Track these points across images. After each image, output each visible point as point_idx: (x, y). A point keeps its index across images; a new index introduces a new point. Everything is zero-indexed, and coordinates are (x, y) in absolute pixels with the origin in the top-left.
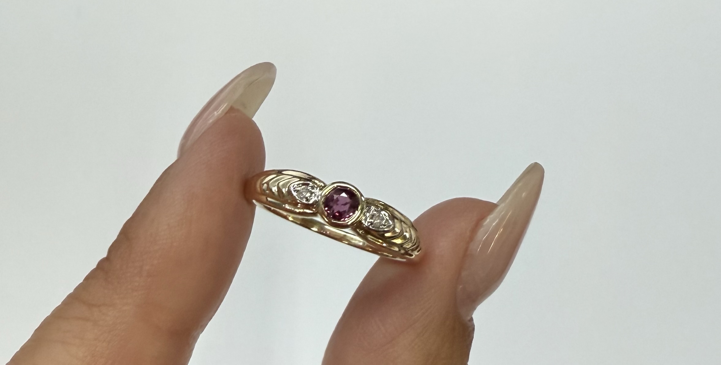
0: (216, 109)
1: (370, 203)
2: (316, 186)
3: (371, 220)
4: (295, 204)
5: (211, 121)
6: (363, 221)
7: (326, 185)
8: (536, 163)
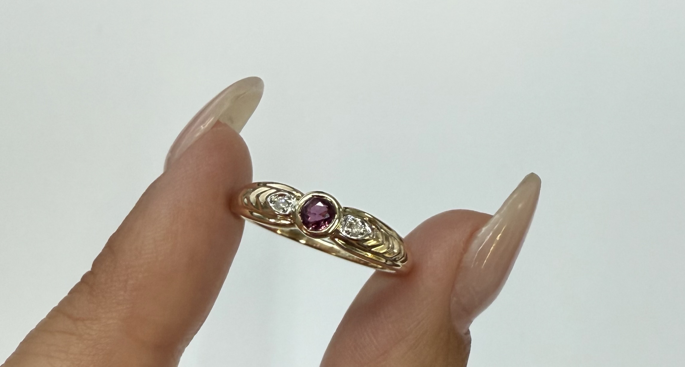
0: (203, 122)
1: (346, 211)
2: (293, 197)
3: (349, 229)
4: (275, 216)
5: (198, 135)
6: (341, 230)
7: (302, 195)
8: (532, 174)
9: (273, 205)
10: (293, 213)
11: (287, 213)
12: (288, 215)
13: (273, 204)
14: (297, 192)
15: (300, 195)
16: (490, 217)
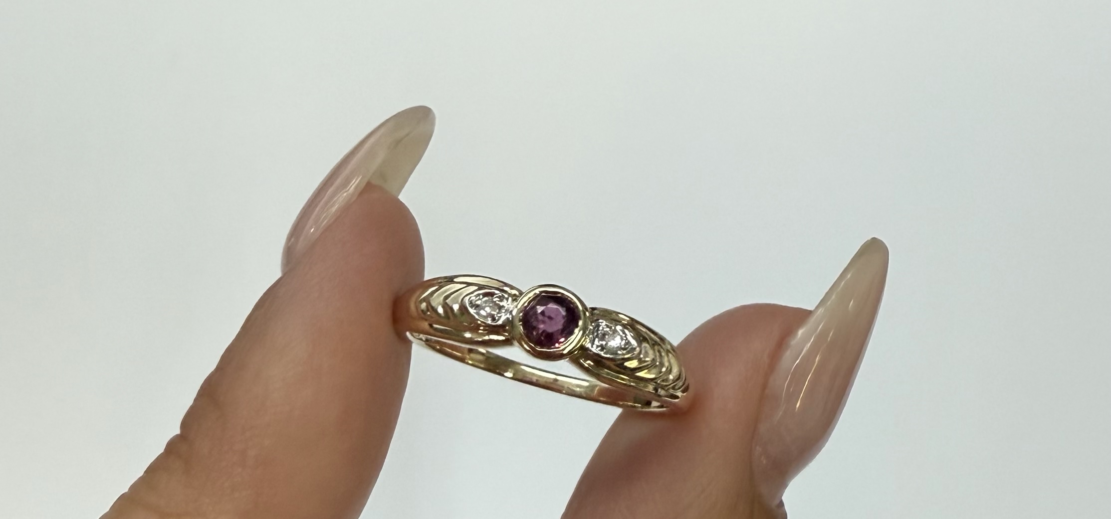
1: (597, 314)
2: (506, 296)
3: (601, 342)
4: (475, 328)
6: (589, 345)
7: (521, 293)
8: (874, 239)
9: (475, 311)
10: (509, 322)
11: (500, 322)
12: (503, 326)
13: (475, 309)
14: (512, 288)
15: (517, 293)
16: (809, 313)
